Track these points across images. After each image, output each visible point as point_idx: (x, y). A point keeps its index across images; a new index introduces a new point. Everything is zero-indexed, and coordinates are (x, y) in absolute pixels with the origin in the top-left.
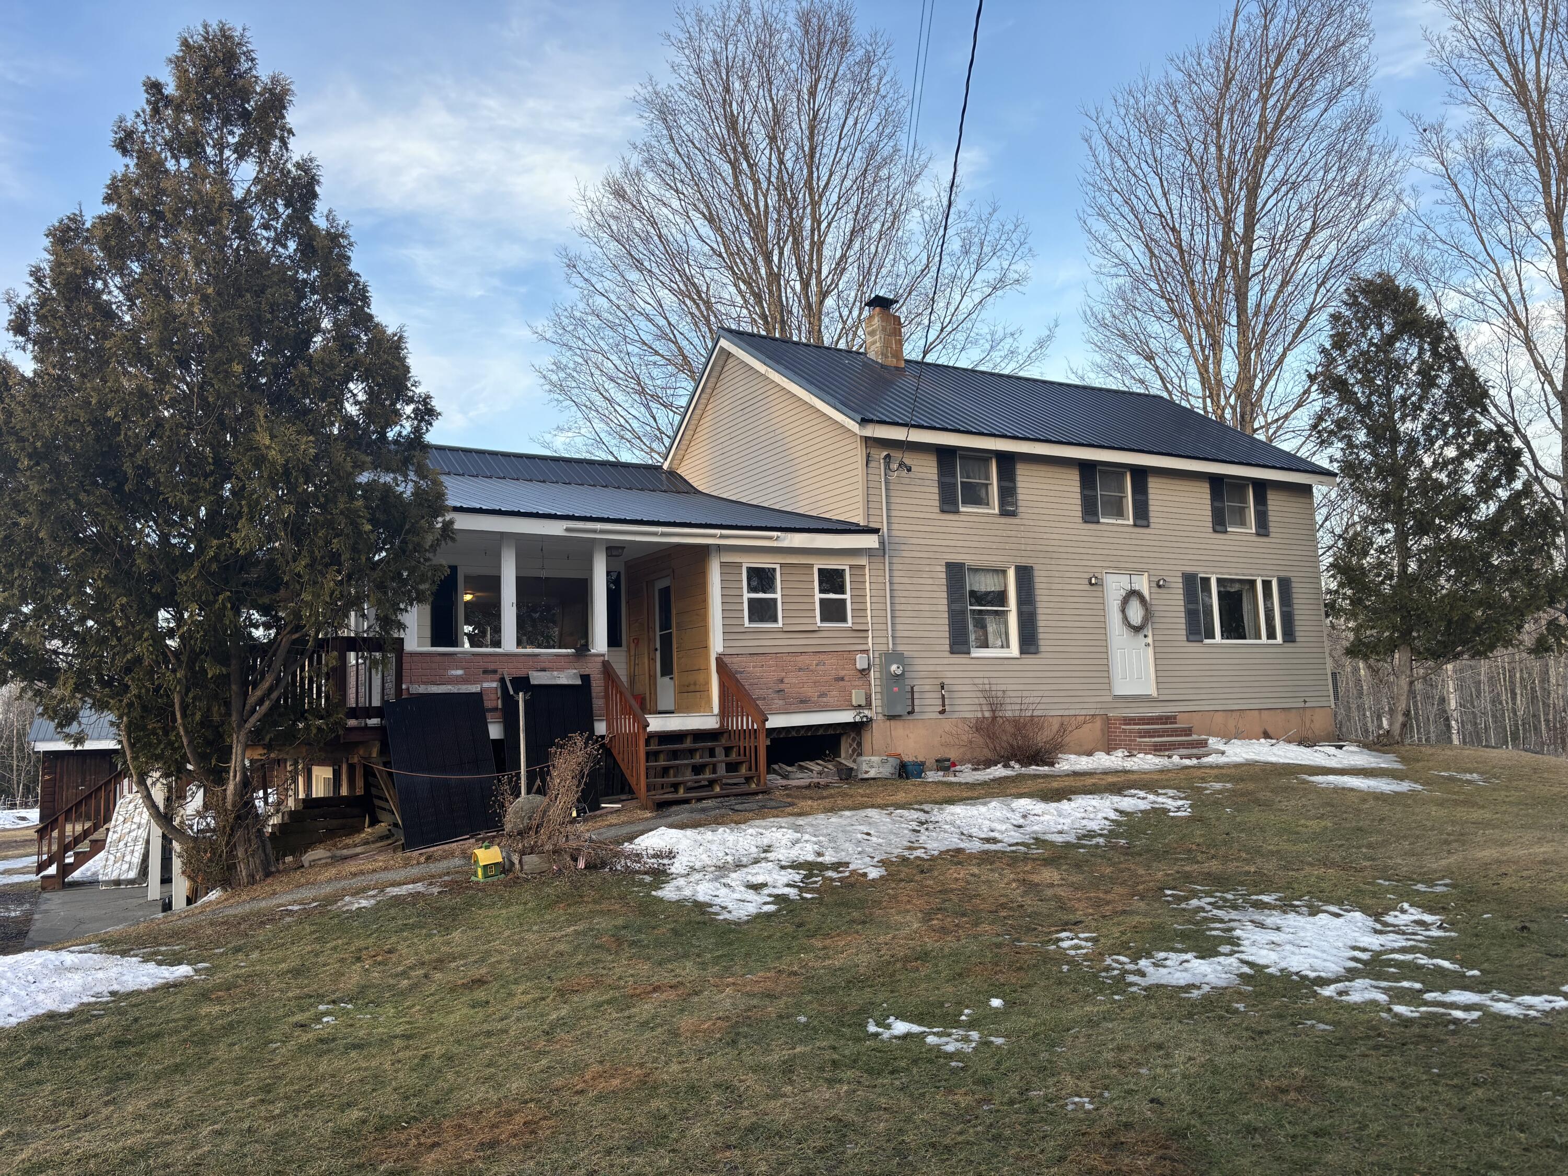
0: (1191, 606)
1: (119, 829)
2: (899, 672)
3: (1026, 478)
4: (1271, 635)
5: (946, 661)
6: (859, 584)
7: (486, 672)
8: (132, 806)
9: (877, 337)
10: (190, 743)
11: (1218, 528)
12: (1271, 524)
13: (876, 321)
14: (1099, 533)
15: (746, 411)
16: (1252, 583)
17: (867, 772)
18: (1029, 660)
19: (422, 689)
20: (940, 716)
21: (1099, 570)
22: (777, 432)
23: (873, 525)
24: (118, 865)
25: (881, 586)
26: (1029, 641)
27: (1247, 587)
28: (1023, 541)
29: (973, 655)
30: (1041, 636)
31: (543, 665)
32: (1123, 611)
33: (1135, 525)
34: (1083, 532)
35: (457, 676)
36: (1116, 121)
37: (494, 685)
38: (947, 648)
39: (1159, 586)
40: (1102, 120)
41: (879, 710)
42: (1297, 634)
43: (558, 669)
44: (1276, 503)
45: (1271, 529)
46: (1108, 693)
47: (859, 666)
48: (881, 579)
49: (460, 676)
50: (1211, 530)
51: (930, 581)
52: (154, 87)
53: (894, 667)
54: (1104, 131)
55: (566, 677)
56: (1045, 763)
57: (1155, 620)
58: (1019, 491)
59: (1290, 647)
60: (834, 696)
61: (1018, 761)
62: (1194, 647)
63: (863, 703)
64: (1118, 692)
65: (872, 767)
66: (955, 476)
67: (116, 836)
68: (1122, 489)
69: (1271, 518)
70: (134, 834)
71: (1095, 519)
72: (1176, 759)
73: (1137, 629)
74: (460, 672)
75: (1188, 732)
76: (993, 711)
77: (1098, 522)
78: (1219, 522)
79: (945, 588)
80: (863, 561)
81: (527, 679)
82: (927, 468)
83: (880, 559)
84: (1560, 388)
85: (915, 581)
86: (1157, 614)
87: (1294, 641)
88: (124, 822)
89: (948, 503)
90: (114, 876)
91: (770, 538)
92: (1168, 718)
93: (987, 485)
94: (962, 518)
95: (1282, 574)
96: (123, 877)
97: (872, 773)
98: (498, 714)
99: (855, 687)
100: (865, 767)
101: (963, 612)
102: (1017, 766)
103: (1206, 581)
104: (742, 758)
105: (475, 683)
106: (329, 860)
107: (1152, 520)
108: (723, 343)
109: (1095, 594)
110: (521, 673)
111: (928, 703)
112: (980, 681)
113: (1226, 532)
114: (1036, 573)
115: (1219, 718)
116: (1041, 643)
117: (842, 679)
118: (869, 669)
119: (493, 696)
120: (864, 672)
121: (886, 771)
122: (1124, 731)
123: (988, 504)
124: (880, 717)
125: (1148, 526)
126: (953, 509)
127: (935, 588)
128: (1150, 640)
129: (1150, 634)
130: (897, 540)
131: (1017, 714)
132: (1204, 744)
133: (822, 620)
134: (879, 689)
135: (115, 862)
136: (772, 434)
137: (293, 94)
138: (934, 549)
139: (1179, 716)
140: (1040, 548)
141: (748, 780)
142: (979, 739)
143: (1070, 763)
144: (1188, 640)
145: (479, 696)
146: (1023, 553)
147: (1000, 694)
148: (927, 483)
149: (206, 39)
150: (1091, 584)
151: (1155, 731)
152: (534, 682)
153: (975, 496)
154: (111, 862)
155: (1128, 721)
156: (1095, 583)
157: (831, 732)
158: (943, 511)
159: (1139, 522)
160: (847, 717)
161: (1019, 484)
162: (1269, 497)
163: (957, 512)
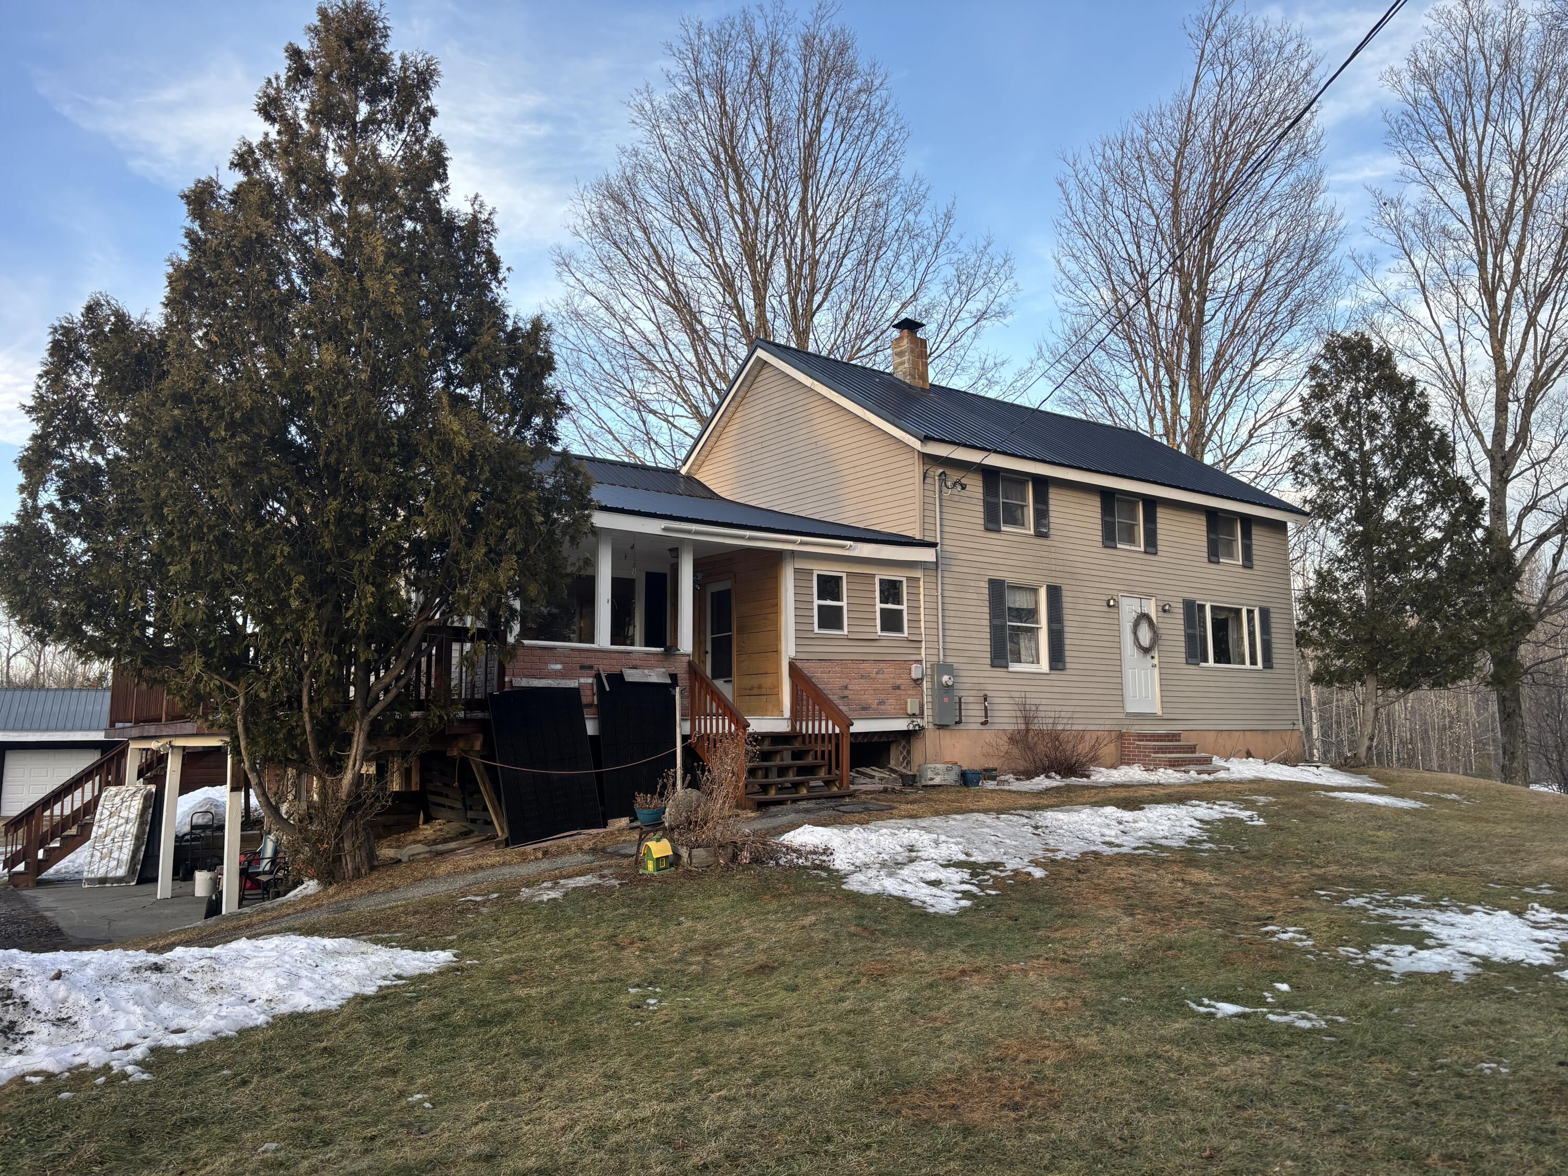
0: (1190, 631)
1: (105, 823)
2: (950, 683)
3: (1057, 502)
4: (1253, 662)
5: (987, 674)
6: (914, 595)
7: (582, 667)
8: (117, 799)
9: (906, 358)
10: (313, 728)
11: (1213, 559)
12: (1254, 557)
13: (905, 343)
14: (1116, 558)
15: (782, 422)
16: (1238, 612)
17: (932, 779)
18: (1056, 675)
19: (524, 682)
20: (982, 727)
21: (1115, 593)
22: (819, 444)
23: (927, 539)
24: (104, 862)
25: (934, 599)
26: (1057, 658)
27: (1233, 615)
28: (1053, 562)
29: (1010, 669)
30: (1067, 653)
31: (635, 662)
32: (1135, 633)
33: (1146, 552)
34: (1102, 556)
35: (556, 671)
36: (1092, 169)
37: (590, 680)
38: (988, 661)
39: (1164, 611)
40: (1079, 166)
41: (931, 719)
42: (1274, 661)
43: (648, 667)
44: (1259, 537)
45: (1255, 562)
46: (1120, 710)
47: (914, 676)
48: (934, 592)
49: (559, 671)
50: (1206, 560)
51: (975, 596)
52: (295, 54)
53: (945, 678)
54: (1080, 177)
55: (655, 676)
56: (1082, 776)
57: (1160, 642)
58: (1051, 514)
59: (1268, 674)
60: (891, 704)
61: (1057, 773)
62: (1192, 670)
63: (917, 712)
64: (1131, 709)
65: (938, 774)
66: (998, 496)
67: (101, 831)
68: (1134, 517)
69: (1254, 552)
70: (122, 829)
71: (1112, 544)
72: (1193, 774)
73: (1146, 651)
74: (559, 667)
75: (1192, 749)
76: (1027, 724)
77: (1116, 548)
78: (1214, 553)
79: (987, 604)
80: (918, 574)
81: (621, 675)
82: (975, 486)
83: (933, 573)
84: (1489, 447)
85: (962, 595)
86: (1164, 637)
87: (1271, 668)
88: (110, 816)
89: (992, 522)
90: (101, 873)
91: (843, 547)
92: (1174, 735)
93: (1022, 507)
94: (1003, 537)
95: (1264, 605)
96: (111, 875)
97: (937, 780)
98: (593, 710)
99: (909, 696)
100: (930, 774)
101: (1003, 627)
102: (1058, 777)
103: (1202, 607)
104: (819, 761)
105: (572, 678)
106: (427, 855)
107: (1159, 548)
108: (760, 353)
109: (1111, 615)
110: (616, 670)
111: (973, 712)
112: (1018, 695)
113: (1218, 563)
114: (1064, 593)
115: (1211, 737)
116: (1068, 660)
117: (898, 688)
118: (922, 679)
119: (589, 692)
120: (918, 682)
121: (951, 778)
122: (1139, 747)
123: (1023, 525)
124: (931, 726)
125: (1156, 554)
126: (995, 527)
127: (980, 603)
128: (1156, 661)
129: (1156, 656)
130: (948, 555)
131: (1050, 727)
132: (1208, 761)
133: (882, 630)
134: (930, 699)
135: (102, 859)
136: (814, 446)
137: (439, 75)
138: (979, 565)
139: (1184, 735)
140: (1067, 569)
141: (828, 783)
142: (1016, 752)
143: (1102, 776)
144: (1187, 663)
145: (576, 692)
146: (1054, 574)
147: (1034, 708)
148: (974, 501)
149: (345, 11)
150: (1109, 606)
151: (1167, 747)
152: (628, 679)
153: (1014, 518)
154: (97, 859)
155: (1142, 737)
156: (1112, 606)
157: (884, 739)
158: (987, 529)
159: (1149, 550)
160: (901, 725)
161: (1051, 508)
162: (1254, 532)
163: (999, 531)
